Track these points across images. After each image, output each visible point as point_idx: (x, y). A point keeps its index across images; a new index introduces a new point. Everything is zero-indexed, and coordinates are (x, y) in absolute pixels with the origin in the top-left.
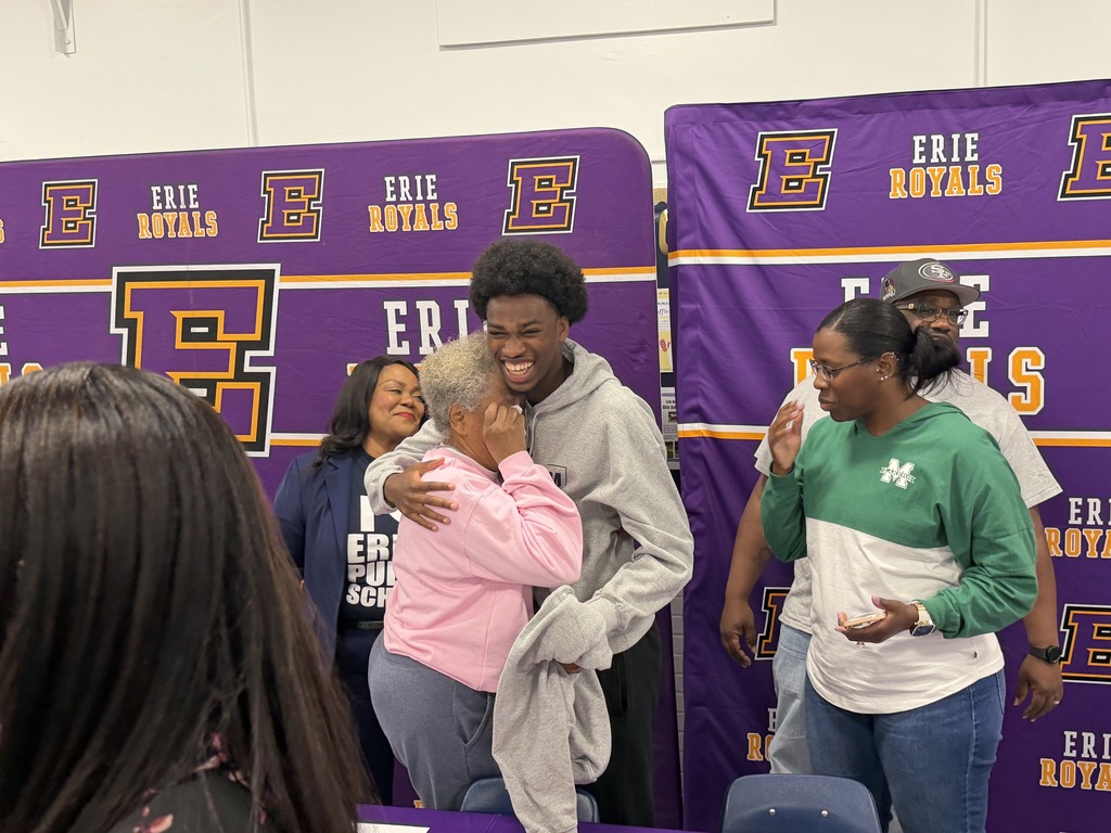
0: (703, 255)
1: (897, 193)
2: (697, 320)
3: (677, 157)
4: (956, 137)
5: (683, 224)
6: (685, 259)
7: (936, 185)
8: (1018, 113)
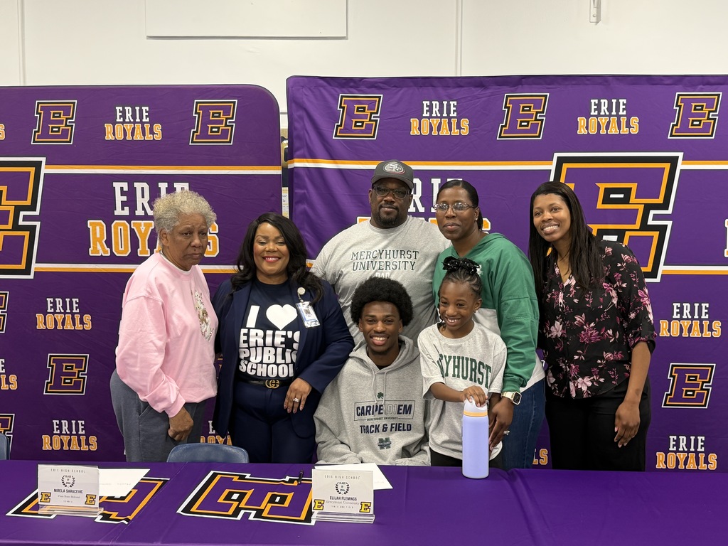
0: (308, 162)
1: (414, 132)
2: (305, 199)
3: (293, 105)
4: (445, 103)
5: (297, 144)
6: (298, 164)
7: (435, 128)
8: (478, 91)
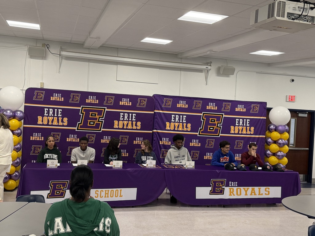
1: (178, 106)
2: (157, 118)
4: (184, 101)
5: (156, 107)
6: (156, 111)
7: (182, 106)
8: (190, 100)
